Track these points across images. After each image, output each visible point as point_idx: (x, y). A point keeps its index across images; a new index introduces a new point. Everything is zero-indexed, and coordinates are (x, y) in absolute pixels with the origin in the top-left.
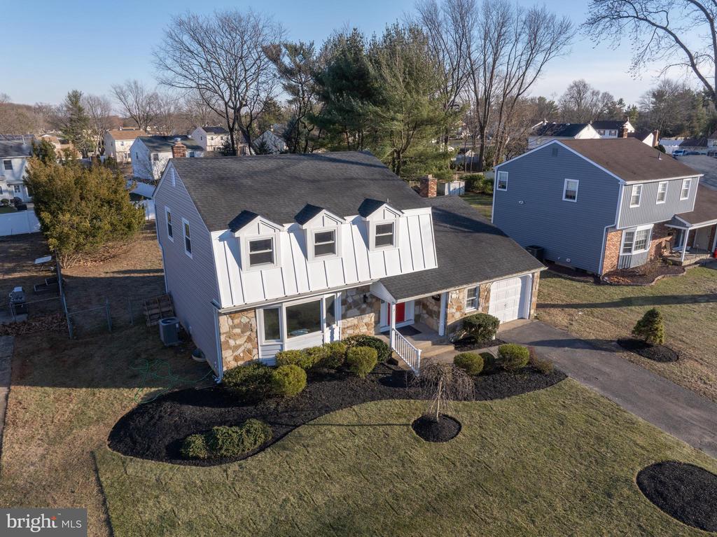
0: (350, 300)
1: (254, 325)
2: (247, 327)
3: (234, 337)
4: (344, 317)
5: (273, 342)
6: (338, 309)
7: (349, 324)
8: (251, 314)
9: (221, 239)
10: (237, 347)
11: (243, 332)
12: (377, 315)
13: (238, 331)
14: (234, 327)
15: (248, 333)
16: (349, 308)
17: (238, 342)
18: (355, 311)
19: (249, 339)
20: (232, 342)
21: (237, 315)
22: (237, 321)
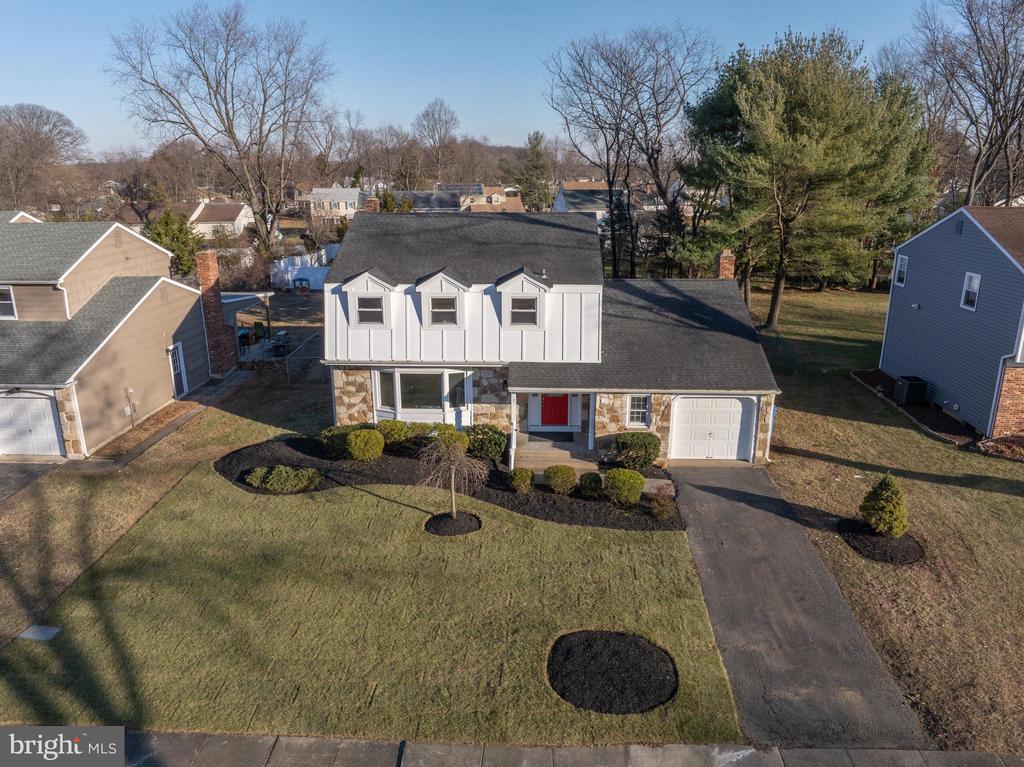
0: (485, 383)
1: (369, 387)
2: (361, 387)
3: (349, 394)
4: (476, 401)
5: (387, 409)
6: (469, 391)
7: (484, 411)
8: (366, 374)
9: (334, 291)
10: (351, 406)
11: (358, 391)
12: (523, 409)
13: (352, 389)
14: (348, 384)
15: (363, 394)
16: (484, 391)
17: (353, 400)
18: (491, 396)
19: (364, 400)
20: (346, 399)
21: (351, 372)
22: (351, 378)
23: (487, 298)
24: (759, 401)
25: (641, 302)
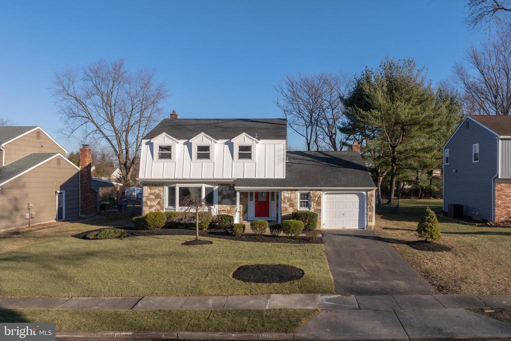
0: (225, 193)
1: (162, 195)
2: (158, 196)
3: (151, 200)
4: (220, 203)
5: (171, 207)
6: (216, 197)
7: (223, 209)
8: (161, 188)
9: (147, 144)
10: (151, 207)
11: (156, 198)
12: (245, 207)
13: (153, 197)
14: (151, 194)
15: (159, 200)
16: (224, 198)
17: (152, 204)
18: (227, 200)
19: (159, 204)
20: (149, 203)
21: (153, 187)
22: (153, 191)
23: (226, 147)
24: (367, 194)
25: (309, 159)
